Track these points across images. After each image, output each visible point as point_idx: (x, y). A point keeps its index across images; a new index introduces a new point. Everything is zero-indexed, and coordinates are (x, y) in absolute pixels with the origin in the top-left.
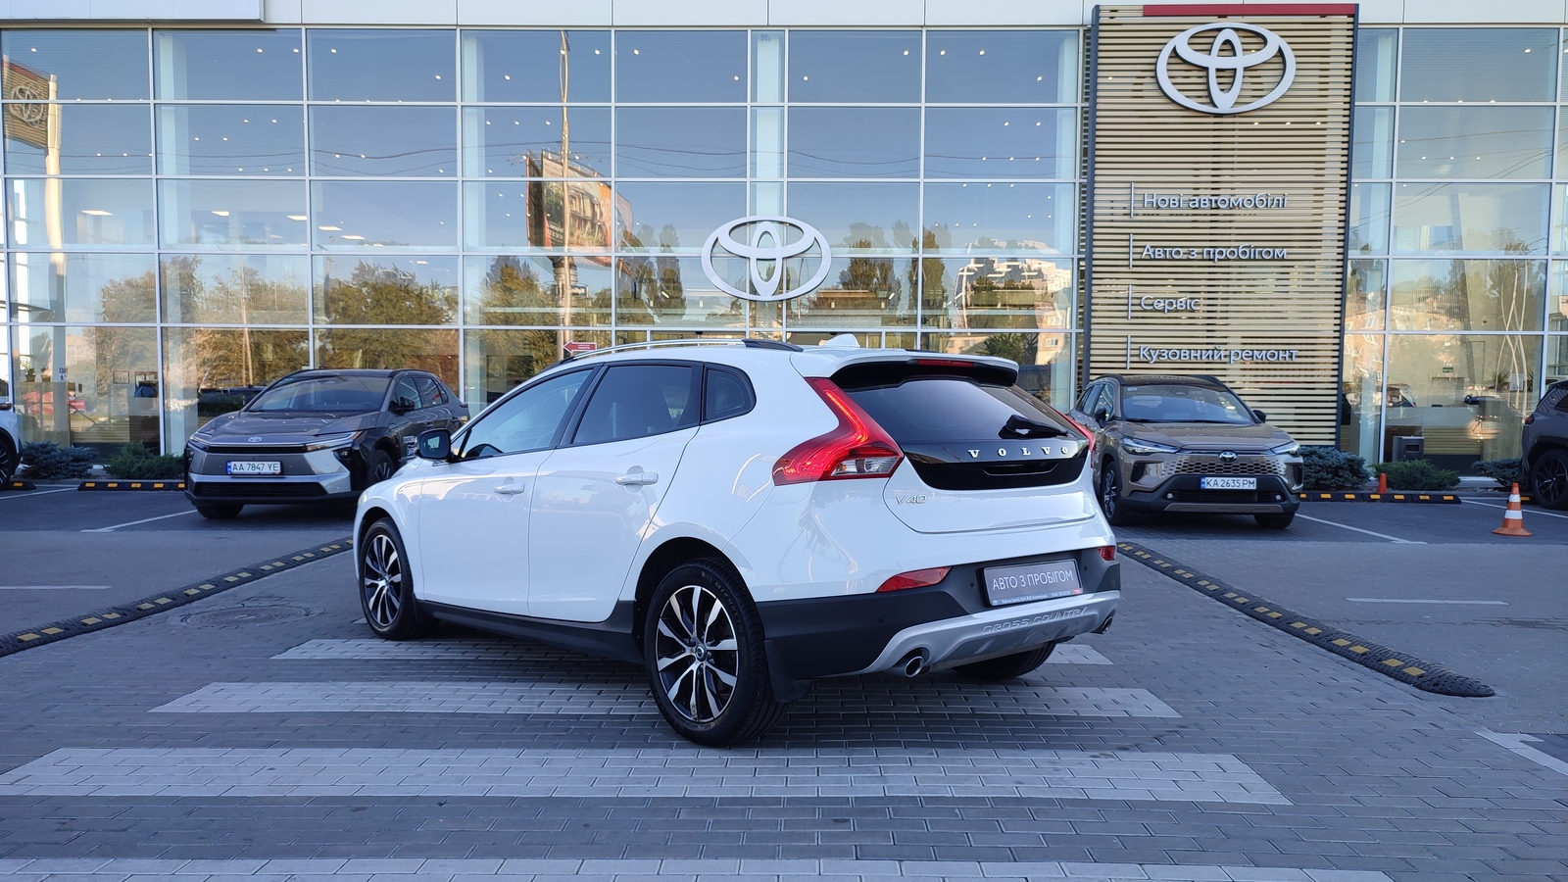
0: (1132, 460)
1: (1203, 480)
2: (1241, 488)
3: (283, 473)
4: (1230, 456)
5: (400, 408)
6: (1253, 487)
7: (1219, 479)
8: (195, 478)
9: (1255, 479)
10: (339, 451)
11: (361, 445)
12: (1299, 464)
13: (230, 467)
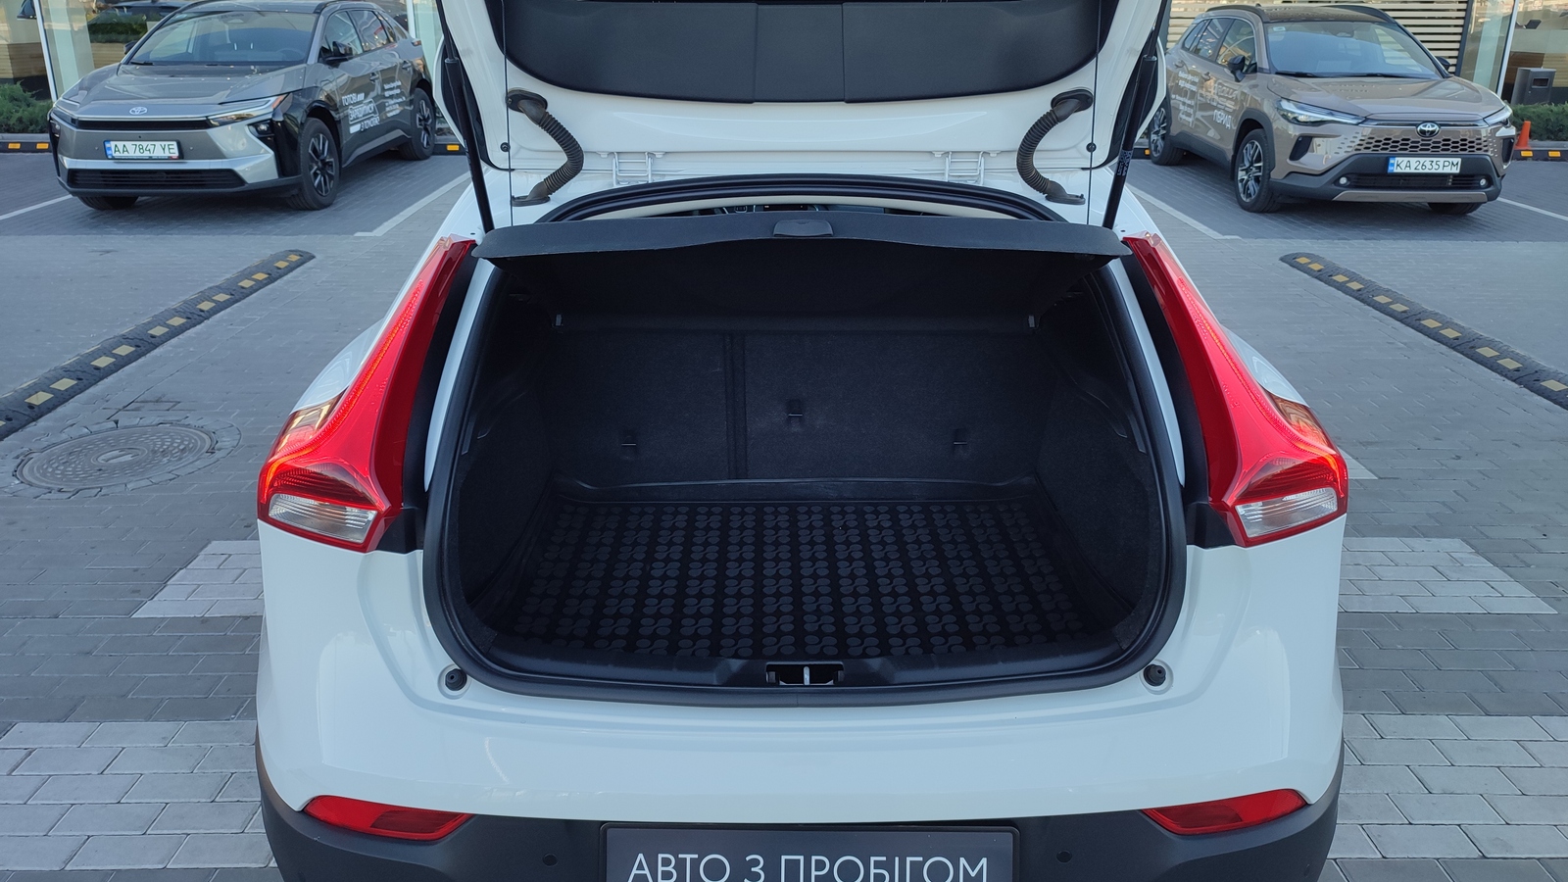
0: (1294, 131)
1: (1391, 161)
2: (1440, 171)
3: (182, 156)
4: (1431, 129)
5: (334, 56)
6: (1456, 170)
7: (1413, 160)
8: (68, 163)
9: (1459, 160)
10: (255, 125)
11: (285, 114)
12: (1512, 137)
13: (110, 149)
